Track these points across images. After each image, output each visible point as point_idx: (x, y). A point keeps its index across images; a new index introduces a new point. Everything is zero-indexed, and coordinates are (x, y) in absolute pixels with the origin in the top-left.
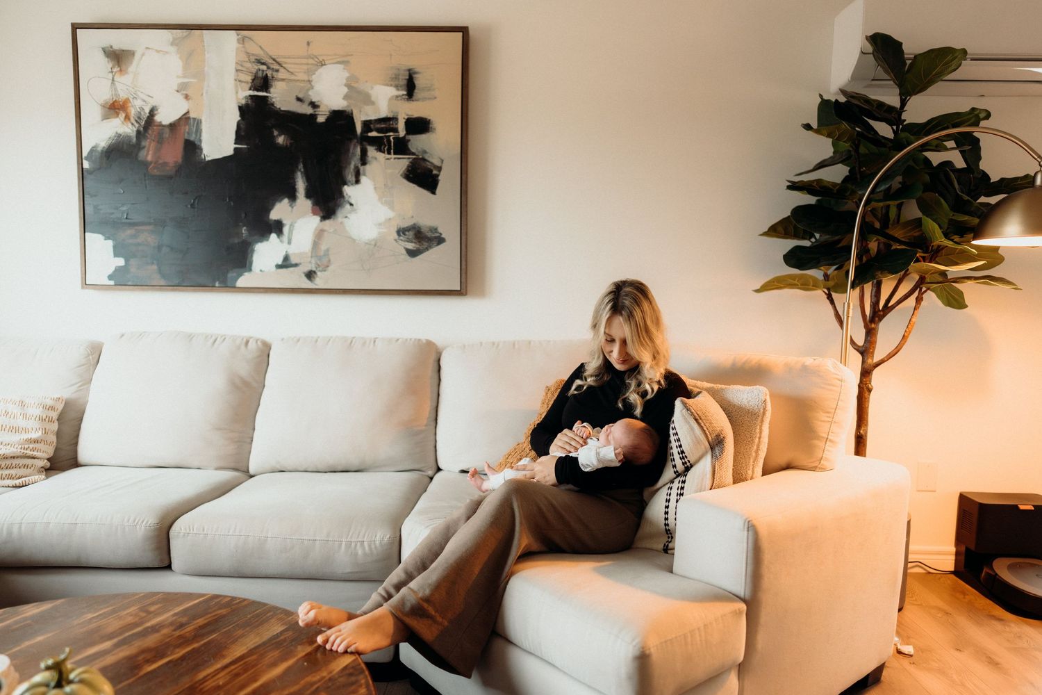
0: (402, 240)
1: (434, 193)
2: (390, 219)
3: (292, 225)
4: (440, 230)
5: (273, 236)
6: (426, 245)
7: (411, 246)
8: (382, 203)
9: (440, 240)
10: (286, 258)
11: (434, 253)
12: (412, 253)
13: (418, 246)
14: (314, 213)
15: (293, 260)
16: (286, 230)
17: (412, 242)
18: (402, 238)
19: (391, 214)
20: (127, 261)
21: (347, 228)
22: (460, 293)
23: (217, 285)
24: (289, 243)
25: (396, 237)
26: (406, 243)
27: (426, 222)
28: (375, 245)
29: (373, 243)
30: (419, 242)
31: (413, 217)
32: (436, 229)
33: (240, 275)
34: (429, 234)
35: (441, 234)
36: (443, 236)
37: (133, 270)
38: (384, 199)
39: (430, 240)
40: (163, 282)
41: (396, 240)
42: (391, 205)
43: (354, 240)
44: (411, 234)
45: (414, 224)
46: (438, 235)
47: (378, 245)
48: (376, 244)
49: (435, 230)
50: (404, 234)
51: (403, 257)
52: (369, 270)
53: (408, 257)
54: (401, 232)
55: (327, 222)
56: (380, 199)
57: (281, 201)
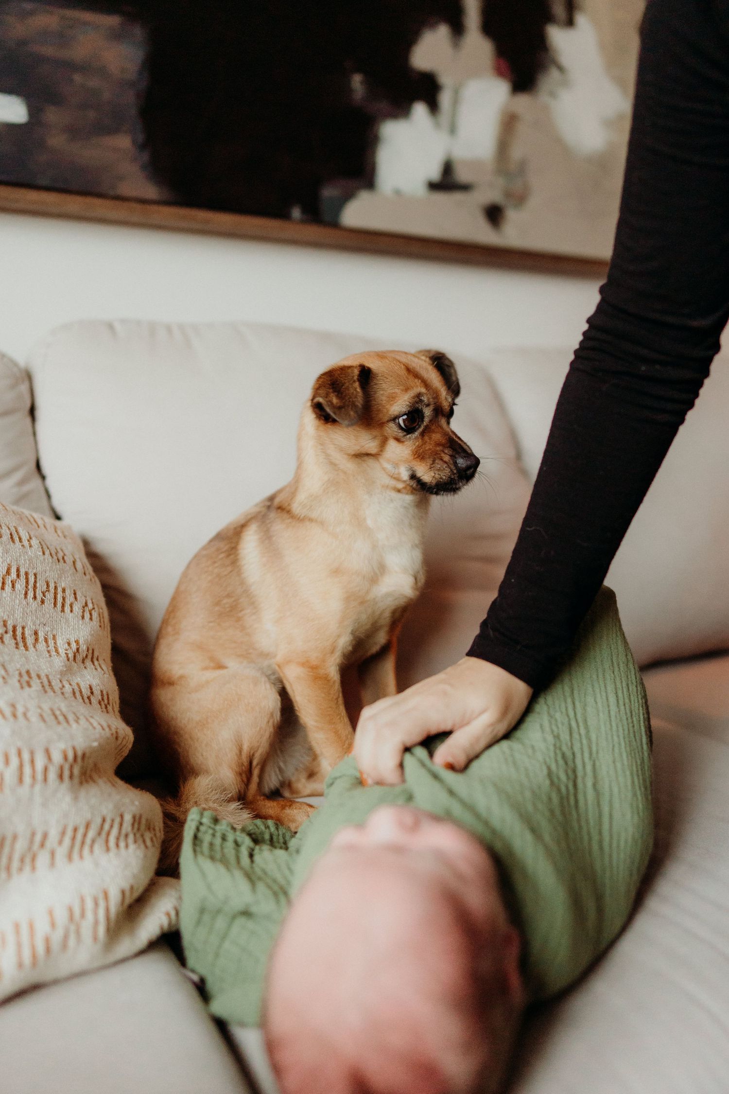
3: (456, 93)
5: (420, 110)
10: (448, 168)
14: (500, 72)
15: (462, 175)
16: (445, 99)
20: (34, 111)
23: (296, 213)
24: (453, 130)
33: (348, 196)
37: (57, 141)
40: (151, 191)
55: (523, 102)
57: (433, 25)
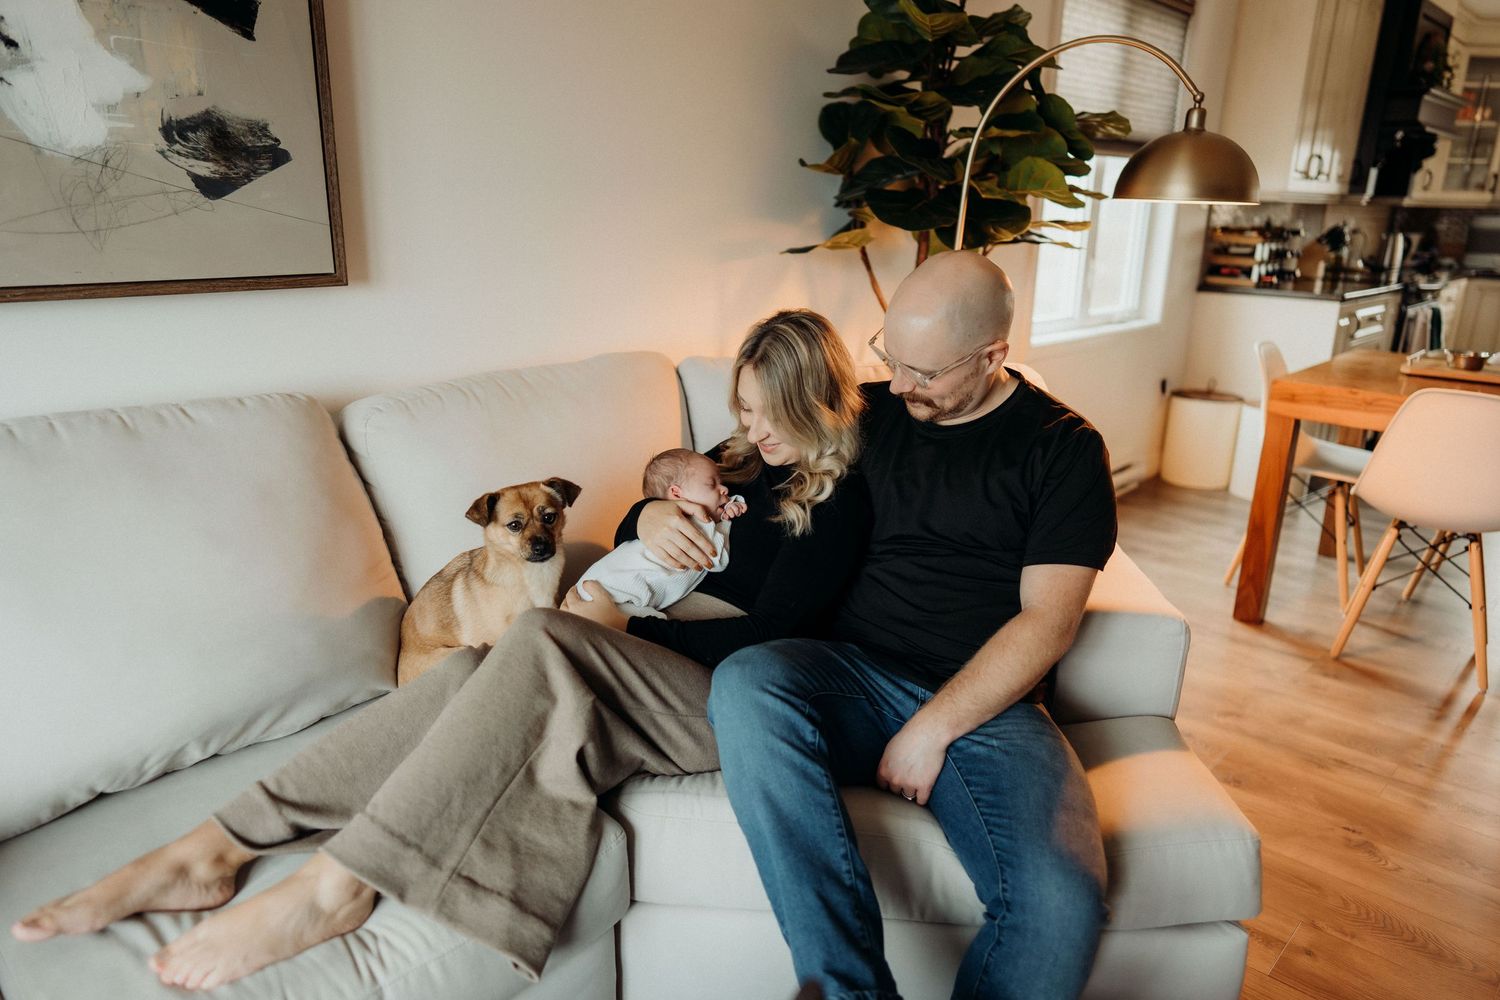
0: (179, 153)
1: (249, 36)
2: (138, 94)
4: (274, 131)
6: (243, 166)
7: (204, 169)
8: (110, 50)
9: (278, 157)
11: (265, 189)
12: (212, 188)
13: (223, 169)
17: (206, 159)
18: (177, 147)
19: (141, 82)
21: (10, 115)
22: (336, 279)
25: (163, 144)
26: (192, 161)
27: (238, 107)
28: (105, 164)
29: (97, 158)
30: (226, 159)
31: (200, 94)
32: (264, 128)
34: (249, 141)
35: (277, 140)
36: (281, 146)
38: (112, 38)
39: (252, 154)
41: (162, 153)
42: (136, 57)
43: (37, 150)
44: (201, 138)
45: (207, 112)
46: (271, 142)
47: (111, 163)
48: (106, 162)
49: (262, 130)
50: (186, 139)
51: (187, 196)
52: (97, 231)
53: (201, 198)
54: (174, 131)
56: (100, 34)
